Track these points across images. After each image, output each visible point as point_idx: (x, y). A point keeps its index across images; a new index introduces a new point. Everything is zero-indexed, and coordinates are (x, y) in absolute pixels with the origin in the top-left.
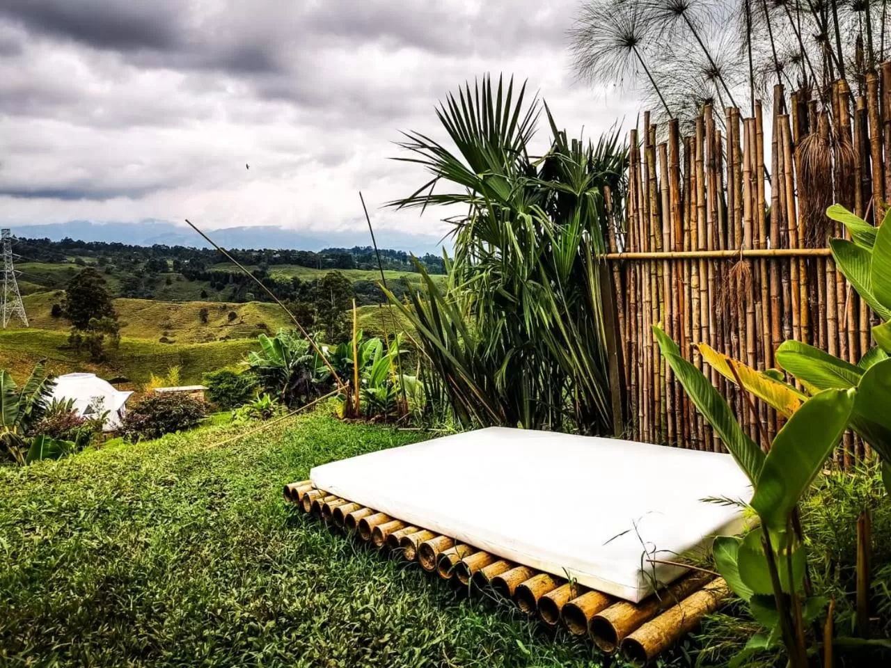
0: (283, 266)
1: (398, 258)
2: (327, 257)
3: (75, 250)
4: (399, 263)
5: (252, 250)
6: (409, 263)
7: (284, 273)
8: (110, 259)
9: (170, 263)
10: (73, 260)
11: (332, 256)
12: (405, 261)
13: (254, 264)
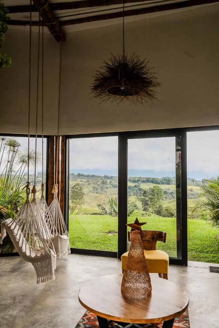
0: (146, 183)
1: (191, 181)
2: (163, 180)
3: (81, 177)
4: (191, 183)
5: (136, 177)
6: (195, 183)
7: (146, 186)
8: (91, 180)
9: (109, 181)
10: (80, 180)
11: (165, 180)
12: (193, 182)
13: (136, 182)
